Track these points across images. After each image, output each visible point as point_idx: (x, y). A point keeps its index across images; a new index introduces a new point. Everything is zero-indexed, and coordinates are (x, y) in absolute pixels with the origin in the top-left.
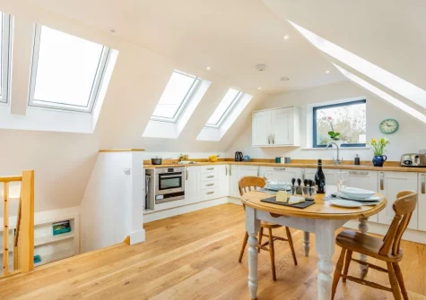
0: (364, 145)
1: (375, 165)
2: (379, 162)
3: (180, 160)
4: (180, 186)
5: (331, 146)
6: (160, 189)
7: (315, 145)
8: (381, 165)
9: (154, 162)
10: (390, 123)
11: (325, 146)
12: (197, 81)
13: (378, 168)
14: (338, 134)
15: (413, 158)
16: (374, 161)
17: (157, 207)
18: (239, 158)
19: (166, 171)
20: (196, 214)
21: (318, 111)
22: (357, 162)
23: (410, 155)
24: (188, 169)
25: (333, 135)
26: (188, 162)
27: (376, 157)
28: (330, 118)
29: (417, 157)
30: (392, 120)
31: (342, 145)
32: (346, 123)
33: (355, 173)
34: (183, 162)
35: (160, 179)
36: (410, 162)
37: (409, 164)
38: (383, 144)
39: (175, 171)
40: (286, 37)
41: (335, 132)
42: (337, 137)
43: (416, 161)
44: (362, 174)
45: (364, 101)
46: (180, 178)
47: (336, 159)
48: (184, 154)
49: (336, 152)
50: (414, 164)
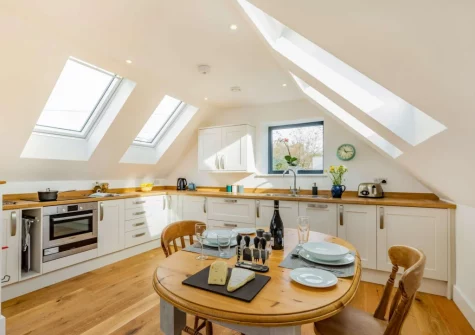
0: (321, 172)
1: (334, 197)
2: (338, 193)
3: (94, 191)
4: (90, 230)
5: (288, 172)
6: (52, 238)
7: (271, 171)
8: (339, 196)
9: (43, 197)
10: (348, 149)
11: (281, 172)
12: (116, 80)
13: (337, 200)
14: (295, 159)
15: (370, 188)
16: (333, 191)
17: (45, 267)
18: (182, 186)
19: (65, 210)
20: (114, 268)
21: (274, 131)
22: (315, 191)
23: (367, 184)
24: (104, 204)
25: (290, 160)
26: (103, 195)
27: (335, 186)
28: (287, 140)
29: (374, 187)
30: (350, 145)
31: (300, 172)
32: (300, 146)
33: (314, 206)
34: (99, 194)
35: (52, 223)
36: (367, 192)
37: (365, 194)
38: (341, 172)
39: (81, 209)
40: (234, 27)
41: (292, 157)
42: (294, 162)
43: (373, 192)
44: (321, 207)
45: (322, 123)
46: (90, 218)
47: (293, 188)
48: (101, 182)
49: (293, 179)
50: (371, 195)
